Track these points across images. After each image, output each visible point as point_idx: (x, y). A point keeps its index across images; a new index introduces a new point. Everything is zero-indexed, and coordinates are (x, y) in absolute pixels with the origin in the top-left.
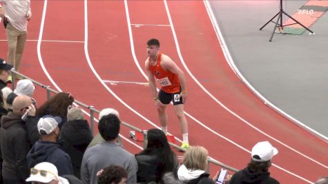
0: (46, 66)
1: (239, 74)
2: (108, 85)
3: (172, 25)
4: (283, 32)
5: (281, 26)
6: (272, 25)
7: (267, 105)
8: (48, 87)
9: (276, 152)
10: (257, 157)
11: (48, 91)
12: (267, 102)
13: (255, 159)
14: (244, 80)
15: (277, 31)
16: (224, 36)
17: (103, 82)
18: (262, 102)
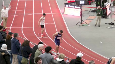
0: (24, 34)
1: (71, 35)
2: (39, 38)
3: (55, 23)
4: (82, 25)
5: (82, 24)
6: (79, 23)
7: (78, 43)
8: (24, 39)
9: (83, 55)
10: (78, 56)
11: (24, 40)
12: (78, 42)
13: (77, 57)
14: (73, 37)
15: (81, 25)
16: (68, 26)
17: (38, 37)
18: (77, 42)
